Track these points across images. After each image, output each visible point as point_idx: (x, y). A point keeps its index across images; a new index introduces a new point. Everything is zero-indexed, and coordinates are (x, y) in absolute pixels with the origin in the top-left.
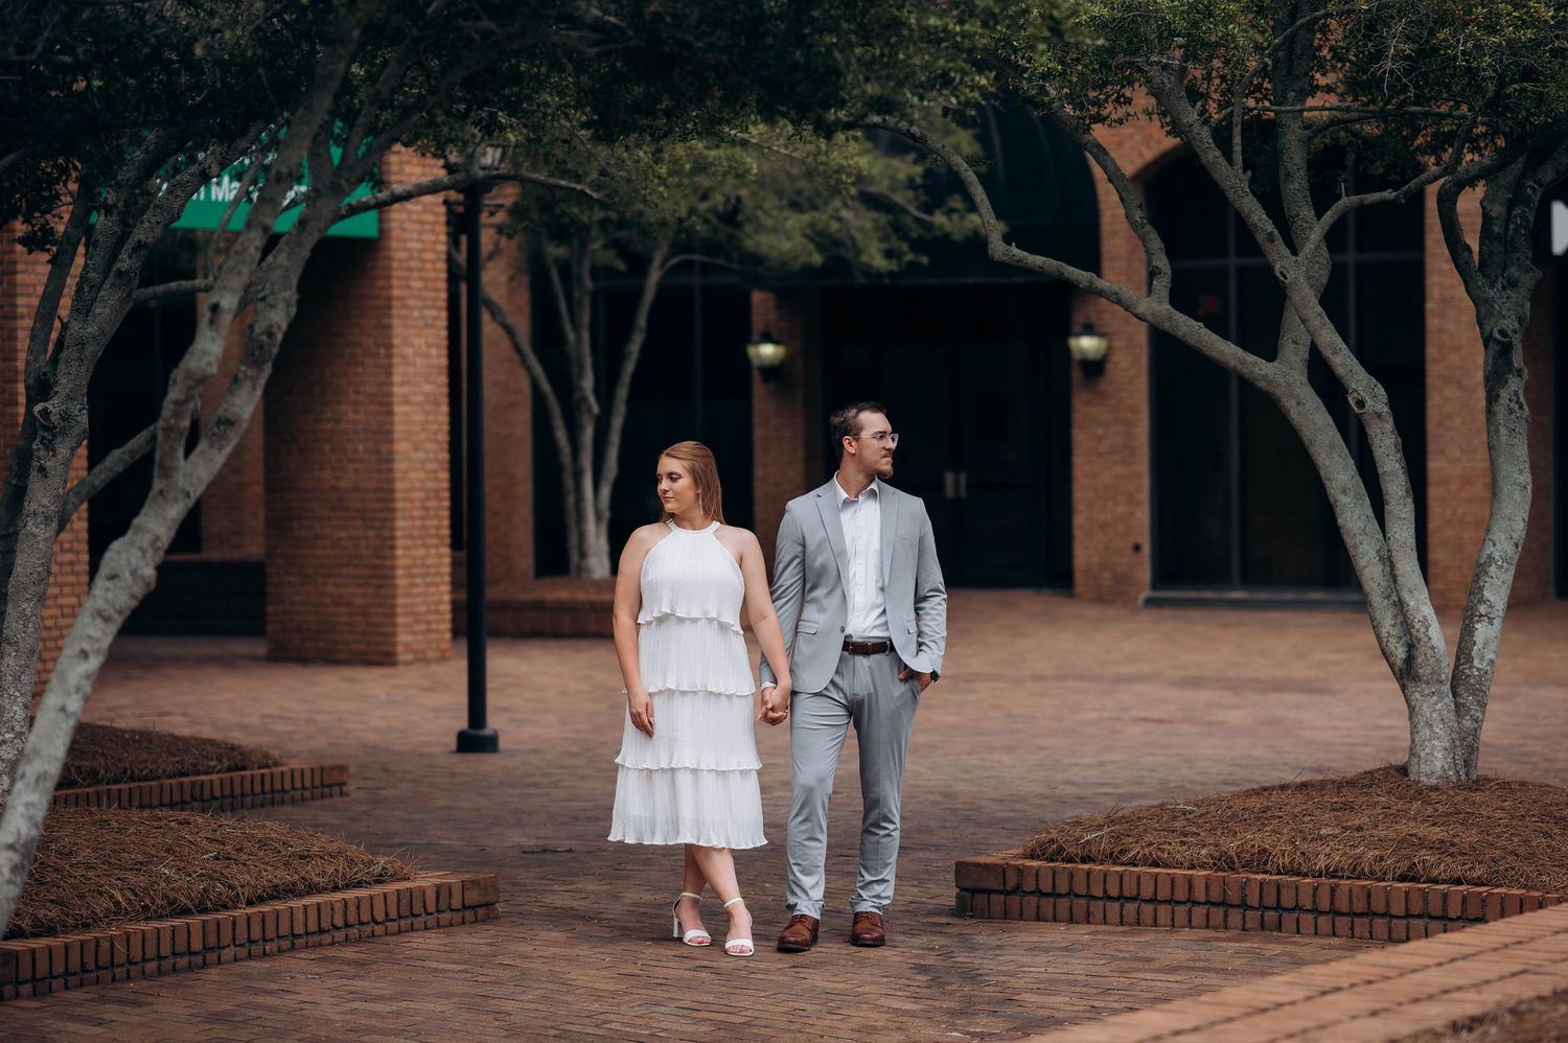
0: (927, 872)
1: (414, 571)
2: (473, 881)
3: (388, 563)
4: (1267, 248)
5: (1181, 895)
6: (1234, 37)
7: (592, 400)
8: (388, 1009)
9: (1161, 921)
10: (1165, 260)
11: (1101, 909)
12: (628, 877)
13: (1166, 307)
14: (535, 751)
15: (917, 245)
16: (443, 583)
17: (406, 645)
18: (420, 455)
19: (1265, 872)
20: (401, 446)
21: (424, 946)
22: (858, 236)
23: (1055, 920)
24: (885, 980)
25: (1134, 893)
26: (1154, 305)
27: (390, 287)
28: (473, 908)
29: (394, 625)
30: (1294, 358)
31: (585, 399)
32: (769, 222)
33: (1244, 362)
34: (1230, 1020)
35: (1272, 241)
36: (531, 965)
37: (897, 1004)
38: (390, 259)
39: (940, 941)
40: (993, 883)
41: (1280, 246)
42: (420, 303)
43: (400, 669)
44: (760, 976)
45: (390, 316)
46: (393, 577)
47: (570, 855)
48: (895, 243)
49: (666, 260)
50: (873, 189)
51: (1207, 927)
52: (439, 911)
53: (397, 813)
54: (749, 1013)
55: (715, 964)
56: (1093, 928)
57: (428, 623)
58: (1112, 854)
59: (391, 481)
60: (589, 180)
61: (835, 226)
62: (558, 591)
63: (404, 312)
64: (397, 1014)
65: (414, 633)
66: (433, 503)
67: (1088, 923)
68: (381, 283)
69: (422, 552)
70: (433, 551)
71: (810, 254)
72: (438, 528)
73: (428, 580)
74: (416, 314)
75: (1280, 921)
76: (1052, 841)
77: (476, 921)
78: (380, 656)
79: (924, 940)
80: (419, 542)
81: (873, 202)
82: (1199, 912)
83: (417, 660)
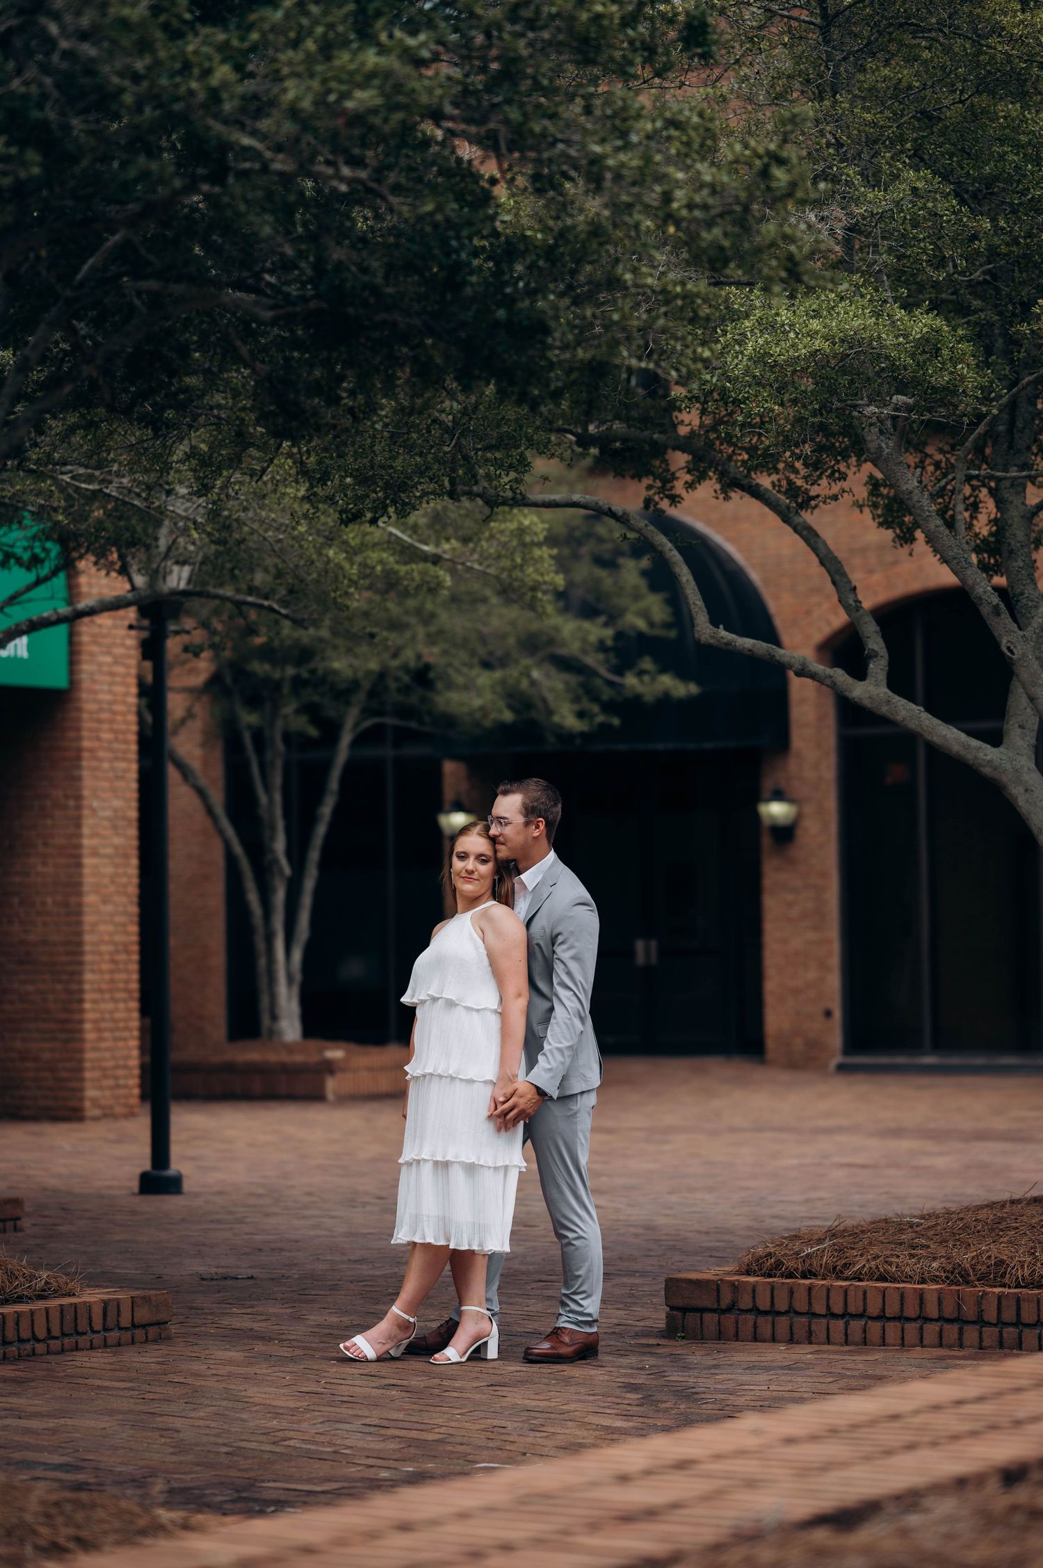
0: (632, 1296)
1: (103, 1025)
2: (144, 1298)
3: (77, 1017)
4: (993, 622)
5: (911, 1311)
6: (963, 378)
7: (284, 862)
8: (44, 1426)
9: (889, 1340)
10: (882, 644)
11: (825, 1326)
12: (312, 1301)
13: (883, 691)
14: (220, 1193)
15: (608, 707)
16: (132, 1037)
17: (95, 1101)
18: (109, 908)
19: (1004, 1286)
20: (90, 899)
21: (88, 1365)
22: (550, 697)
23: (774, 1340)
24: (591, 1398)
25: (861, 1310)
26: (871, 688)
27: (79, 738)
28: (144, 1326)
29: (82, 1080)
30: (1020, 743)
31: (276, 861)
32: (460, 680)
33: (967, 747)
34: (1019, 1390)
35: (998, 614)
36: (203, 1383)
37: (606, 1422)
38: (79, 710)
39: (650, 1361)
40: (707, 1302)
41: (1006, 618)
42: (110, 755)
43: (88, 1125)
44: (455, 1394)
45: (79, 767)
46: (81, 1031)
47: (251, 1282)
48: (586, 704)
49: (356, 725)
50: (563, 651)
51: (941, 1345)
52: (106, 1329)
53: (72, 1246)
54: (443, 1430)
55: (404, 1383)
56: (815, 1347)
57: (116, 1078)
58: (835, 1268)
59: (79, 934)
60: (277, 597)
61: (524, 684)
62: (249, 1054)
63: (95, 764)
64: (54, 1431)
65: (101, 1088)
66: (122, 957)
67: (810, 1343)
68: (71, 734)
69: (110, 1006)
70: (121, 1006)
71: (500, 711)
72: (127, 982)
73: (117, 1034)
74: (106, 765)
75: (1020, 1337)
76: (770, 1255)
77: (146, 1341)
78: (68, 1112)
79: (633, 1360)
80: (107, 996)
81: (566, 664)
82: (931, 1329)
83: (105, 1116)
